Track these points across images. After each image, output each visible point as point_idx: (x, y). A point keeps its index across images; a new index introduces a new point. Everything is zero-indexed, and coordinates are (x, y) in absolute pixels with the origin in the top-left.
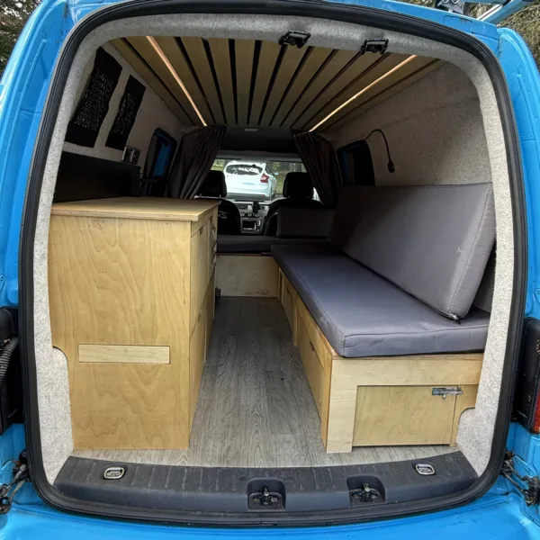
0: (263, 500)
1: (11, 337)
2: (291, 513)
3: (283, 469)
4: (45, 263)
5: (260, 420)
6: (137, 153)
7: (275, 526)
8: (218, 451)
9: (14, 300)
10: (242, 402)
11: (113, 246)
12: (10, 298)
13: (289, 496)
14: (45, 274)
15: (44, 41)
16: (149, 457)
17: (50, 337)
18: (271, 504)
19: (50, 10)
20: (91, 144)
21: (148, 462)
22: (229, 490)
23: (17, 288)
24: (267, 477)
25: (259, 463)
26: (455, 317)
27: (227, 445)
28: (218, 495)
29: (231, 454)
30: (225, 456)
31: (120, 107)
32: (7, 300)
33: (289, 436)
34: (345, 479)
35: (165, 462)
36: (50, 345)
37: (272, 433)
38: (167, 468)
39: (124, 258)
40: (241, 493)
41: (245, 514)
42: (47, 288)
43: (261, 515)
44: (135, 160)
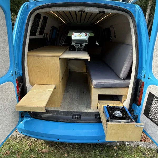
0: (76, 118)
1: (21, 83)
2: (81, 120)
3: (81, 112)
4: (27, 67)
5: (77, 102)
6: (47, 34)
7: (78, 123)
8: (67, 108)
9: (21, 75)
10: (73, 97)
11: (41, 62)
12: (20, 74)
13: (81, 117)
14: (27, 69)
15: (23, 16)
16: (52, 108)
17: (29, 83)
18: (77, 118)
19: (24, 8)
20: (35, 35)
21: (51, 109)
22: (69, 115)
23: (22, 72)
24: (77, 113)
25: (76, 110)
26: (123, 79)
27: (69, 107)
28: (66, 116)
29: (70, 108)
30: (68, 109)
31: (42, 24)
32: (20, 75)
33: (83, 105)
34: (94, 114)
35: (55, 110)
36: (29, 84)
37: (80, 104)
38: (55, 111)
39: (44, 65)
40: (71, 116)
41: (71, 120)
42: (28, 72)
43: (75, 120)
44: (46, 36)
